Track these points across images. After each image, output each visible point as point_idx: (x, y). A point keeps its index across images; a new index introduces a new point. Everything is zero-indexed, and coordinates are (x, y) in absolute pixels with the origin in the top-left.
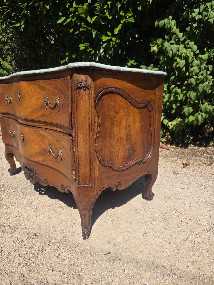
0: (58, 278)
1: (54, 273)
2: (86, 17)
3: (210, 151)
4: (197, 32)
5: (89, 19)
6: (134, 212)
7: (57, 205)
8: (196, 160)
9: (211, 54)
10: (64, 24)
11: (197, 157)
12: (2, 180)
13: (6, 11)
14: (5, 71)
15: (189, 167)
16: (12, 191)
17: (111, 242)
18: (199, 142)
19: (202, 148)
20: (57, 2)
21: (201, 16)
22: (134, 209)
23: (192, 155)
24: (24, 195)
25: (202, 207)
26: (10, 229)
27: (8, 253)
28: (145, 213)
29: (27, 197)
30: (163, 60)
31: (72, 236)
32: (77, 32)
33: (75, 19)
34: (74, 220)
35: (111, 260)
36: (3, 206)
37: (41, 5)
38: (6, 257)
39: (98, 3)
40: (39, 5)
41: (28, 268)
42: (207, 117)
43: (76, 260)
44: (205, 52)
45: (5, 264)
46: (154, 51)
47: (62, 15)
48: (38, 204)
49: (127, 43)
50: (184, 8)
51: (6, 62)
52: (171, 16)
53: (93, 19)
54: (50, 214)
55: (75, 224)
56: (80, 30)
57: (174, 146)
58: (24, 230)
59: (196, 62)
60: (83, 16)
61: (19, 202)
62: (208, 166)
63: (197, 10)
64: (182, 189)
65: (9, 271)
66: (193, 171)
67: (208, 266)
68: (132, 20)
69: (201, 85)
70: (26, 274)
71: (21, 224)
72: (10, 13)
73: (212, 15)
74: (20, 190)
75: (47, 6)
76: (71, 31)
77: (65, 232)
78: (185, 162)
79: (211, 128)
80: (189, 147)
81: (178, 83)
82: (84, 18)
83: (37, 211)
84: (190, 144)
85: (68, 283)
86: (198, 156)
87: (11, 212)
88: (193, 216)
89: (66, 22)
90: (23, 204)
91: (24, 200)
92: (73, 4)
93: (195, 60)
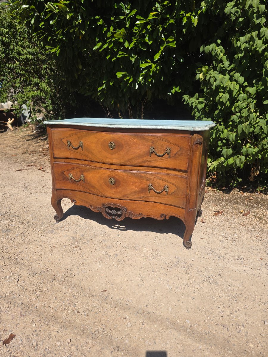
0: (58, 305)
1: (56, 301)
2: (124, 42)
3: (253, 198)
4: (244, 62)
5: (126, 44)
6: (141, 258)
7: (73, 245)
8: (233, 207)
9: (259, 87)
10: (100, 51)
11: (235, 205)
12: (28, 216)
13: (42, 35)
14: (42, 93)
15: (221, 215)
16: (36, 228)
17: (110, 282)
18: (246, 187)
19: (247, 194)
20: (93, 26)
21: (247, 45)
22: (143, 255)
23: (231, 201)
24: (45, 233)
25: (211, 259)
26: (28, 263)
27: (23, 282)
28: (152, 260)
29: (48, 235)
30: (206, 92)
31: (78, 274)
32: (115, 59)
33: (112, 45)
34: (84, 260)
35: (105, 296)
36: (25, 242)
37: (76, 31)
38: (21, 285)
39: (137, 27)
40: (74, 31)
41: (36, 295)
42: (251, 160)
43: (76, 293)
44: (254, 84)
45: (19, 290)
46: (199, 79)
47: (98, 41)
48: (56, 243)
49: (171, 68)
50: (237, 29)
51: (43, 83)
52: (220, 40)
53: (130, 45)
54: (65, 253)
55: (84, 264)
56: (118, 57)
57: (215, 189)
58: (40, 265)
59: (243, 96)
60: (121, 40)
61: (39, 240)
62: (243, 216)
63: (242, 39)
64: (201, 239)
65: (21, 296)
66: (223, 220)
67: (187, 310)
68: (173, 45)
69: (240, 125)
70: (34, 299)
71: (38, 259)
72: (46, 38)
73: (259, 44)
74: (42, 228)
75: (83, 31)
76: (108, 58)
77: (73, 270)
78: (219, 209)
79: (257, 172)
80: (232, 191)
81: (220, 120)
82: (122, 43)
83: (53, 249)
84: (235, 187)
85: (65, 309)
86: (237, 203)
87: (31, 248)
88: (198, 266)
89: (103, 49)
90: (43, 242)
91: (45, 238)
92: (111, 28)
93: (242, 94)
